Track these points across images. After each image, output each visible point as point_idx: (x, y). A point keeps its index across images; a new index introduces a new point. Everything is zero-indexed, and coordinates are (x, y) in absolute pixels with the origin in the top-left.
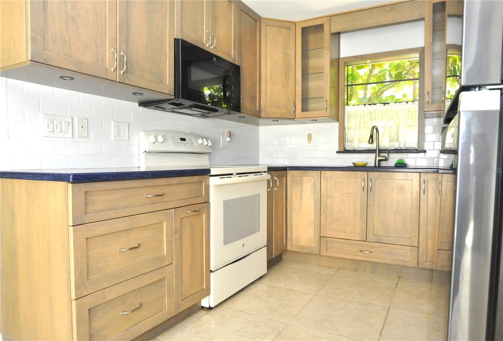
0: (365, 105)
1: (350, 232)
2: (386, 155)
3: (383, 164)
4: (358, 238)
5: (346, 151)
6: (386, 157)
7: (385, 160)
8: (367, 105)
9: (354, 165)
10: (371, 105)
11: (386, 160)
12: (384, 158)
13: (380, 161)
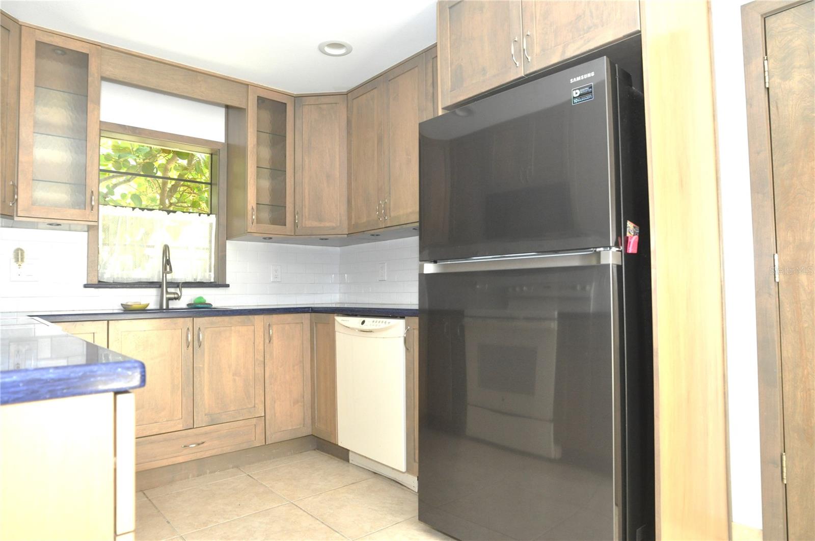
0: (134, 209)
1: (165, 420)
2: (178, 290)
3: (174, 305)
4: (180, 427)
5: (101, 285)
6: (177, 294)
7: (175, 299)
8: (137, 210)
9: (124, 307)
10: (143, 211)
11: (178, 298)
12: (176, 296)
13: (169, 299)
